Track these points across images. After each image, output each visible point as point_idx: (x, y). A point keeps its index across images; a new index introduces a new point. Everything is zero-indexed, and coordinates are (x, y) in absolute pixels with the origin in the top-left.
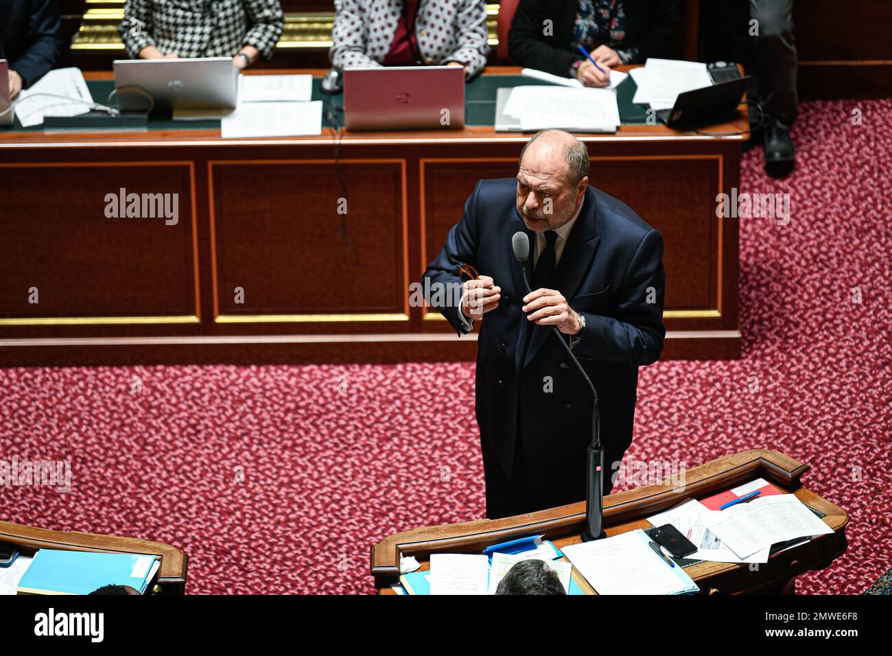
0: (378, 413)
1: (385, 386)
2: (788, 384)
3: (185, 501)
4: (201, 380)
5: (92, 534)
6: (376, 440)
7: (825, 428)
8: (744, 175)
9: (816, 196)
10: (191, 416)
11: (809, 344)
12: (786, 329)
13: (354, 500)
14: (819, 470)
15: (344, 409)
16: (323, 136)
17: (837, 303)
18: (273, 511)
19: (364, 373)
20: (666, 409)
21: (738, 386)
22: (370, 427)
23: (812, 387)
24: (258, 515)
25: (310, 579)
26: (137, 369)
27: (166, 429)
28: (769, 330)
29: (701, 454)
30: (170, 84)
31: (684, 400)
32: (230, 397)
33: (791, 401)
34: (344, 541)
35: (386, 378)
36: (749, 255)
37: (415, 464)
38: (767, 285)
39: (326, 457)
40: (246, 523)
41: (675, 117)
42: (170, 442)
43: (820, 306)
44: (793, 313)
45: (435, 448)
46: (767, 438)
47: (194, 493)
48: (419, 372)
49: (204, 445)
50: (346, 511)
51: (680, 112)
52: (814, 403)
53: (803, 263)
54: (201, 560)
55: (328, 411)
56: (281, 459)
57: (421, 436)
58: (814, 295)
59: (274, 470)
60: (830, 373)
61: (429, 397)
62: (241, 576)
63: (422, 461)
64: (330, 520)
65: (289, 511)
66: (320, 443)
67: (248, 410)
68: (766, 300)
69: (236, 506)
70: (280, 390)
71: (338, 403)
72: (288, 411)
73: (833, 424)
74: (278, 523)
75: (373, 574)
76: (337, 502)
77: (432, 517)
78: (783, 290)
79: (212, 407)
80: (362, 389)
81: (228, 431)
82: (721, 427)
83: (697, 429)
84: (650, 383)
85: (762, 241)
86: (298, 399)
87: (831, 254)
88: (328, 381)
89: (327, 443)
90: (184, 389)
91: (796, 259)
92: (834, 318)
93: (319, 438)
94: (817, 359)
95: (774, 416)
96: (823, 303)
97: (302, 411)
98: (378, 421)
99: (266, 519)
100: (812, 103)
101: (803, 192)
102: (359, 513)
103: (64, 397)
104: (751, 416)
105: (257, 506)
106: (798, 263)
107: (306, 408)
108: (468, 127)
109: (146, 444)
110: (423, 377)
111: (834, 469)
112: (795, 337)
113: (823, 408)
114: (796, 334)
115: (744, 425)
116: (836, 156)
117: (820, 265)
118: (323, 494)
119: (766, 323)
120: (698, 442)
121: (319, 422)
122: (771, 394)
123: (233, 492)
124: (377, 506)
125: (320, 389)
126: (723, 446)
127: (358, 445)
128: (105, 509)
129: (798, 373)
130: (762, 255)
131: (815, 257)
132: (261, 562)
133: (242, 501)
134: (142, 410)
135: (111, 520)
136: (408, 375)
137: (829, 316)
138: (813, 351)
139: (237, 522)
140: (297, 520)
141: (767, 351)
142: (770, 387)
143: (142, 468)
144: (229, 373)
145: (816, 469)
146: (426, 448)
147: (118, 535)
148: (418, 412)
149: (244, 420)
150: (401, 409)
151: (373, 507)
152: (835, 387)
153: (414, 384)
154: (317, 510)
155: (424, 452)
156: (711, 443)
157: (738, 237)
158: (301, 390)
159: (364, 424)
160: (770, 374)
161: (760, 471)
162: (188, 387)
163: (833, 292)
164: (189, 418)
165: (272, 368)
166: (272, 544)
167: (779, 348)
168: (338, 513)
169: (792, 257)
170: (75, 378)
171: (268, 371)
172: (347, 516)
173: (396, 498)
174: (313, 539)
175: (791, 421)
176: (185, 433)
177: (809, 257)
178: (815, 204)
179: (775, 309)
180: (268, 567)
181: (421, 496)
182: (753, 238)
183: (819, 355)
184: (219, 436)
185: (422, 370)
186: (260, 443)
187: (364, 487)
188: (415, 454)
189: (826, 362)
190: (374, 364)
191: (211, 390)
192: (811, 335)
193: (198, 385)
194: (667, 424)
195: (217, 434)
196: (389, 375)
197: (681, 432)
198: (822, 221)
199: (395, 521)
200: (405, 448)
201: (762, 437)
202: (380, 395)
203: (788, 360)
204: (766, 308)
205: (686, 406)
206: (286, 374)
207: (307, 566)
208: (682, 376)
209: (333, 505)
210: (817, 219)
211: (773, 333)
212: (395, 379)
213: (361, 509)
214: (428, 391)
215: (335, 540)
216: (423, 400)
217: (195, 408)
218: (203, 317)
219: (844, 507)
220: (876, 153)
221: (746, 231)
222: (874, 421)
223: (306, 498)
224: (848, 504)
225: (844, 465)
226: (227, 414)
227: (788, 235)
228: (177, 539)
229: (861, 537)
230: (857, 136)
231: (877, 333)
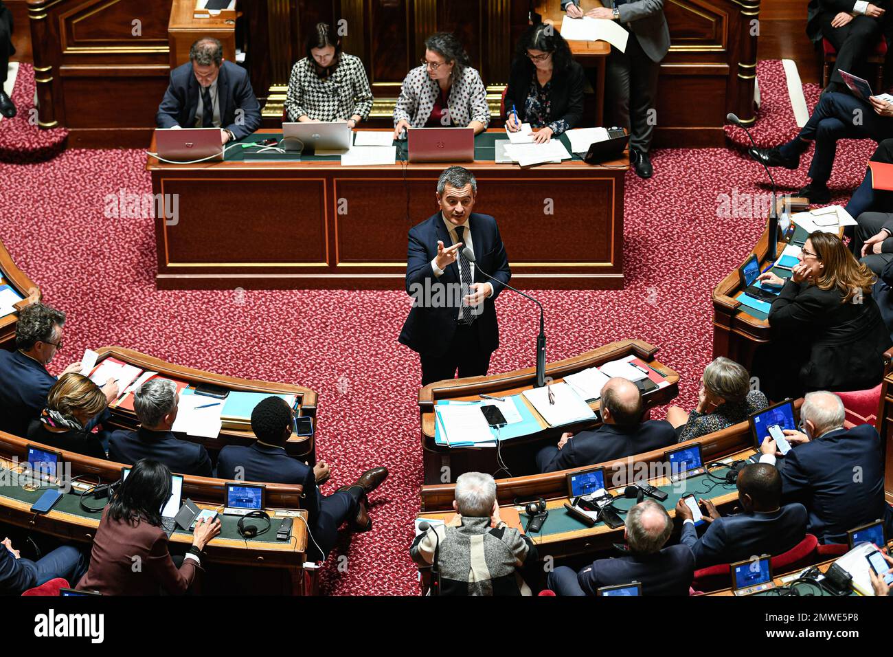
3: (319, 364)
4: (329, 298)
5: (267, 381)
7: (669, 327)
8: (627, 189)
9: (666, 201)
10: (323, 317)
11: (661, 282)
12: (649, 273)
14: (665, 350)
16: (396, 164)
17: (677, 259)
18: (366, 370)
20: (582, 316)
21: (622, 304)
23: (662, 305)
24: (358, 372)
26: (294, 291)
27: (309, 324)
28: (639, 274)
29: (601, 341)
30: (313, 136)
31: (592, 311)
32: (344, 307)
33: (651, 313)
34: (405, 387)
36: (629, 232)
38: (639, 249)
40: (352, 376)
41: (589, 157)
42: (311, 331)
43: (667, 261)
44: (652, 265)
46: (637, 333)
47: (324, 359)
49: (330, 333)
50: (407, 370)
51: (592, 154)
52: (663, 314)
54: (327, 396)
55: (398, 315)
56: (371, 342)
58: (664, 255)
59: (368, 347)
60: (672, 297)
64: (398, 375)
65: (375, 370)
67: (354, 315)
68: (638, 257)
69: (346, 367)
70: (372, 304)
72: (376, 315)
73: (673, 325)
74: (369, 376)
75: (419, 405)
78: (648, 252)
79: (335, 313)
81: (343, 326)
82: (612, 326)
83: (599, 328)
85: (637, 225)
86: (382, 308)
87: (674, 233)
88: (398, 299)
90: (319, 303)
91: (655, 235)
92: (675, 268)
94: (665, 290)
95: (641, 321)
96: (669, 259)
97: (384, 315)
101: (659, 198)
103: (254, 306)
104: (628, 320)
105: (358, 367)
106: (656, 237)
107: (386, 313)
108: (476, 161)
109: (298, 332)
111: (673, 350)
113: (668, 316)
114: (654, 276)
115: (625, 326)
116: (677, 179)
117: (668, 238)
118: (394, 361)
119: (638, 270)
120: (599, 334)
122: (640, 309)
123: (345, 359)
125: (393, 303)
126: (613, 337)
128: (275, 367)
130: (636, 233)
131: (665, 234)
132: (360, 398)
133: (350, 364)
134: (296, 314)
135: (278, 374)
137: (672, 266)
138: (663, 285)
139: (347, 376)
140: (380, 375)
141: (638, 285)
142: (639, 305)
143: (296, 346)
144: (344, 294)
145: (663, 350)
147: (282, 382)
149: (351, 320)
152: (675, 305)
154: (390, 369)
156: (606, 335)
157: (623, 222)
158: (384, 304)
160: (640, 298)
161: (632, 351)
162: (322, 302)
163: (675, 253)
165: (368, 292)
166: (366, 388)
167: (645, 284)
169: (653, 234)
170: (260, 296)
171: (365, 293)
174: (388, 386)
175: (650, 324)
176: (319, 327)
177: (662, 234)
178: (666, 205)
179: (643, 263)
182: (631, 223)
183: (666, 287)
184: (338, 328)
186: (361, 332)
189: (670, 292)
191: (334, 303)
193: (327, 300)
194: (583, 324)
195: (337, 327)
197: (590, 329)
198: (669, 214)
201: (634, 332)
204: (638, 262)
205: (593, 315)
206: (375, 295)
208: (591, 299)
210: (667, 214)
211: (641, 275)
213: (415, 369)
215: (400, 386)
217: (325, 313)
218: (330, 264)
219: (678, 371)
220: (700, 178)
221: (628, 219)
222: (695, 324)
223: (384, 362)
224: (680, 369)
225: (679, 348)
226: (343, 316)
227: (650, 222)
228: (314, 385)
229: (687, 387)
230: (689, 168)
231: (698, 276)
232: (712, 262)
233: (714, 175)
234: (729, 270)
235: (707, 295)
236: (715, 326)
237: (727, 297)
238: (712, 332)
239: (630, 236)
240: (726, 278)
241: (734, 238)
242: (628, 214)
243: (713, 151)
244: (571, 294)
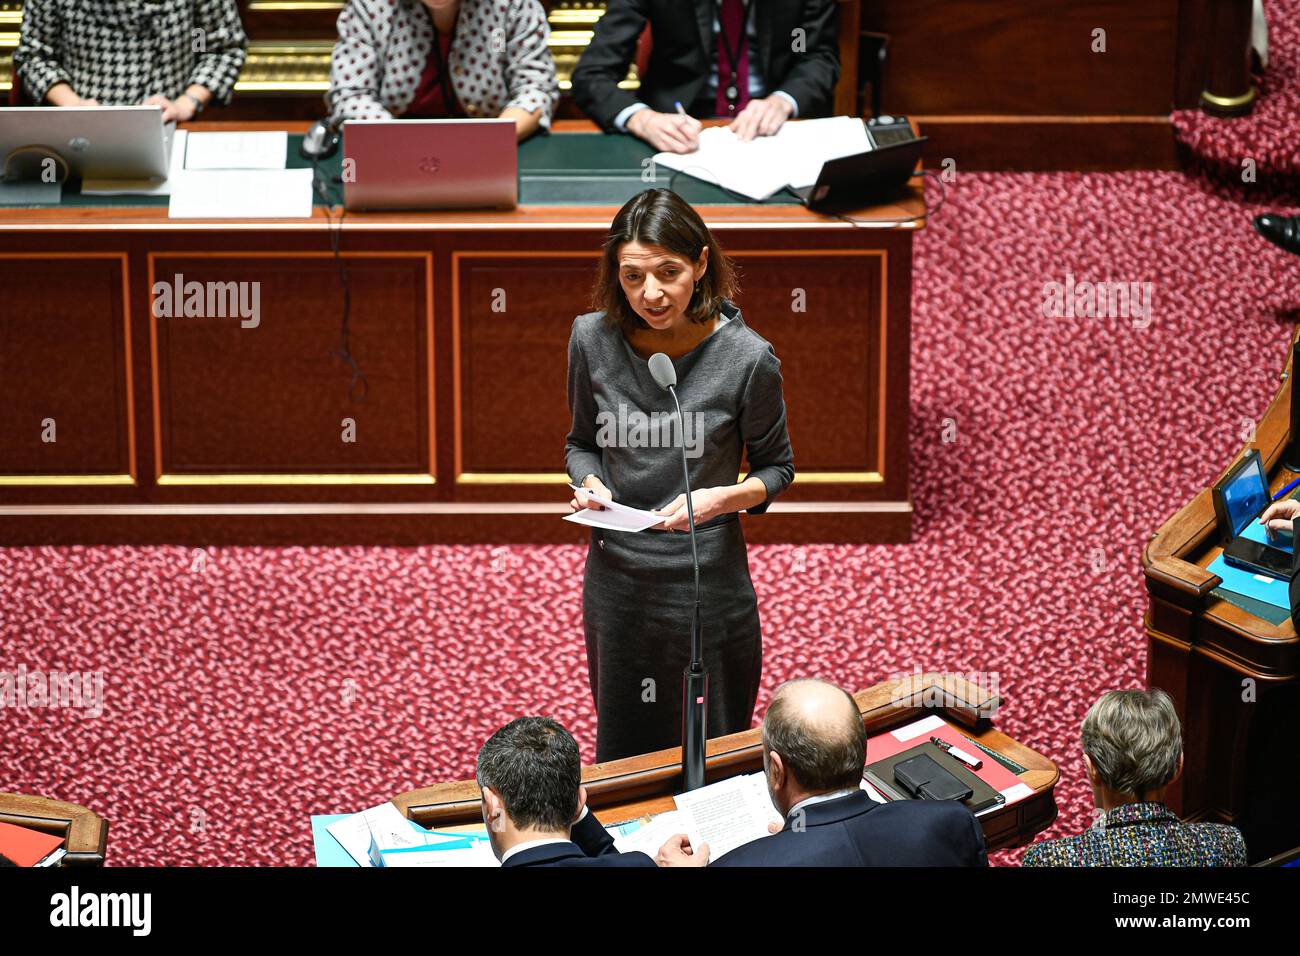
0: (390, 617)
1: (400, 578)
2: (979, 580)
3: (110, 742)
4: (136, 567)
6: (386, 656)
7: (1031, 642)
8: (920, 278)
9: (1022, 309)
10: (120, 619)
11: (1008, 522)
12: (977, 501)
13: (354, 741)
14: (1021, 703)
15: (341, 610)
16: (315, 217)
17: (1050, 463)
18: (236, 756)
19: (370, 558)
20: (803, 614)
21: (906, 582)
22: (377, 636)
23: (1013, 584)
24: (215, 762)
25: (287, 855)
26: (44, 550)
27: (85, 637)
28: (953, 502)
29: (852, 679)
31: (829, 601)
32: (177, 592)
33: (983, 604)
34: (337, 801)
35: (402, 567)
36: (925, 393)
37: (442, 690)
39: (314, 680)
40: (198, 774)
41: (819, 195)
42: (90, 656)
43: (1025, 468)
44: (986, 478)
45: (471, 667)
46: (947, 657)
47: (123, 729)
48: (450, 559)
49: (139, 661)
50: (341, 757)
51: (827, 188)
52: (1016, 606)
53: (1003, 405)
54: (132, 826)
55: (319, 613)
56: (249, 682)
57: (451, 650)
58: (1017, 452)
59: (239, 697)
60: (1038, 564)
61: (463, 594)
62: (189, 849)
63: (452, 686)
64: (319, 770)
65: (259, 756)
66: (306, 659)
67: (203, 611)
68: (948, 458)
69: (183, 748)
70: (249, 582)
71: (333, 602)
72: (260, 612)
73: (1041, 637)
74: (243, 773)
76: (329, 744)
77: (465, 766)
78: (974, 444)
79: (152, 607)
80: (368, 581)
81: (174, 641)
82: (882, 640)
83: (847, 643)
84: (781, 576)
85: (945, 373)
86: (275, 595)
87: (1042, 394)
88: (318, 569)
89: (315, 660)
90: (111, 580)
91: (993, 399)
92: (1046, 485)
93: (304, 652)
94: (1020, 544)
95: (957, 625)
96: (1031, 463)
97: (281, 613)
98: (389, 628)
99: (226, 768)
100: (1018, 177)
101: (1004, 303)
102: (359, 761)
104: (924, 624)
105: (214, 749)
106: (996, 406)
107: (287, 608)
108: (522, 207)
109: (56, 658)
110: (455, 566)
111: (1041, 702)
112: (989, 512)
113: (1028, 613)
114: (991, 508)
115: (914, 638)
116: (1051, 252)
117: (1027, 408)
118: (308, 733)
119: (948, 491)
120: (848, 662)
121: (304, 629)
122: (953, 594)
123: (179, 729)
124: (387, 751)
125: (307, 582)
126: (884, 668)
127: (360, 663)
129: (992, 563)
130: (943, 394)
131: (1019, 397)
132: (218, 830)
133: (192, 742)
134: (50, 610)
136: (434, 562)
137: (1038, 482)
138: (1015, 532)
139: (184, 772)
140: (270, 770)
141: (950, 531)
142: (952, 583)
144: (177, 558)
145: (1016, 701)
146: (458, 667)
147: (13, 790)
148: (447, 616)
149: (196, 625)
150: (423, 611)
151: (380, 751)
152: (1046, 584)
153: (442, 575)
154: (299, 755)
155: (454, 673)
156: (866, 663)
157: (907, 367)
158: (280, 582)
159: (369, 632)
160: (953, 565)
162: (117, 577)
163: (1045, 448)
164: (117, 621)
165: (239, 551)
166: (234, 804)
167: (967, 528)
168: (329, 760)
169: (987, 397)
171: (232, 555)
172: (343, 765)
173: (414, 740)
174: (293, 798)
175: (982, 633)
176: (112, 644)
177: (1011, 397)
178: (1021, 321)
179: (962, 472)
180: (228, 837)
181: (448, 737)
182: (931, 369)
183: (1023, 537)
184: (160, 648)
185: (454, 555)
186: (220, 658)
187: (368, 722)
188: (442, 676)
189: (1034, 549)
190: (385, 546)
191: (151, 582)
192: (1013, 509)
193: (131, 574)
194: (804, 635)
195: (158, 644)
196: (406, 562)
197: (825, 647)
198: (1031, 345)
199: (412, 772)
200: (427, 668)
201: (940, 655)
202: (393, 591)
203: (979, 545)
204: (949, 471)
205: (832, 610)
206: (259, 559)
207: (285, 836)
208: (827, 567)
209: (323, 749)
210: (1024, 343)
211: (958, 505)
212: (416, 567)
213: (363, 754)
214: (461, 585)
216: (454, 598)
217: (127, 608)
218: (138, 478)
219: (1055, 757)
220: (1110, 249)
221: (921, 359)
222: (1100, 634)
223: (283, 737)
224: (1061, 752)
225: (1056, 696)
226: (173, 616)
227: (981, 366)
228: (97, 796)
229: (1080, 800)
230: (1082, 225)
231: (1107, 507)
232: (1142, 472)
233: (1147, 242)
234: (1187, 491)
235: (1129, 558)
236: (1151, 638)
237: (1181, 564)
238: (1142, 655)
239: (928, 401)
240: (1180, 513)
241: (1201, 409)
242: (923, 346)
243: (1145, 179)
244: (773, 556)
